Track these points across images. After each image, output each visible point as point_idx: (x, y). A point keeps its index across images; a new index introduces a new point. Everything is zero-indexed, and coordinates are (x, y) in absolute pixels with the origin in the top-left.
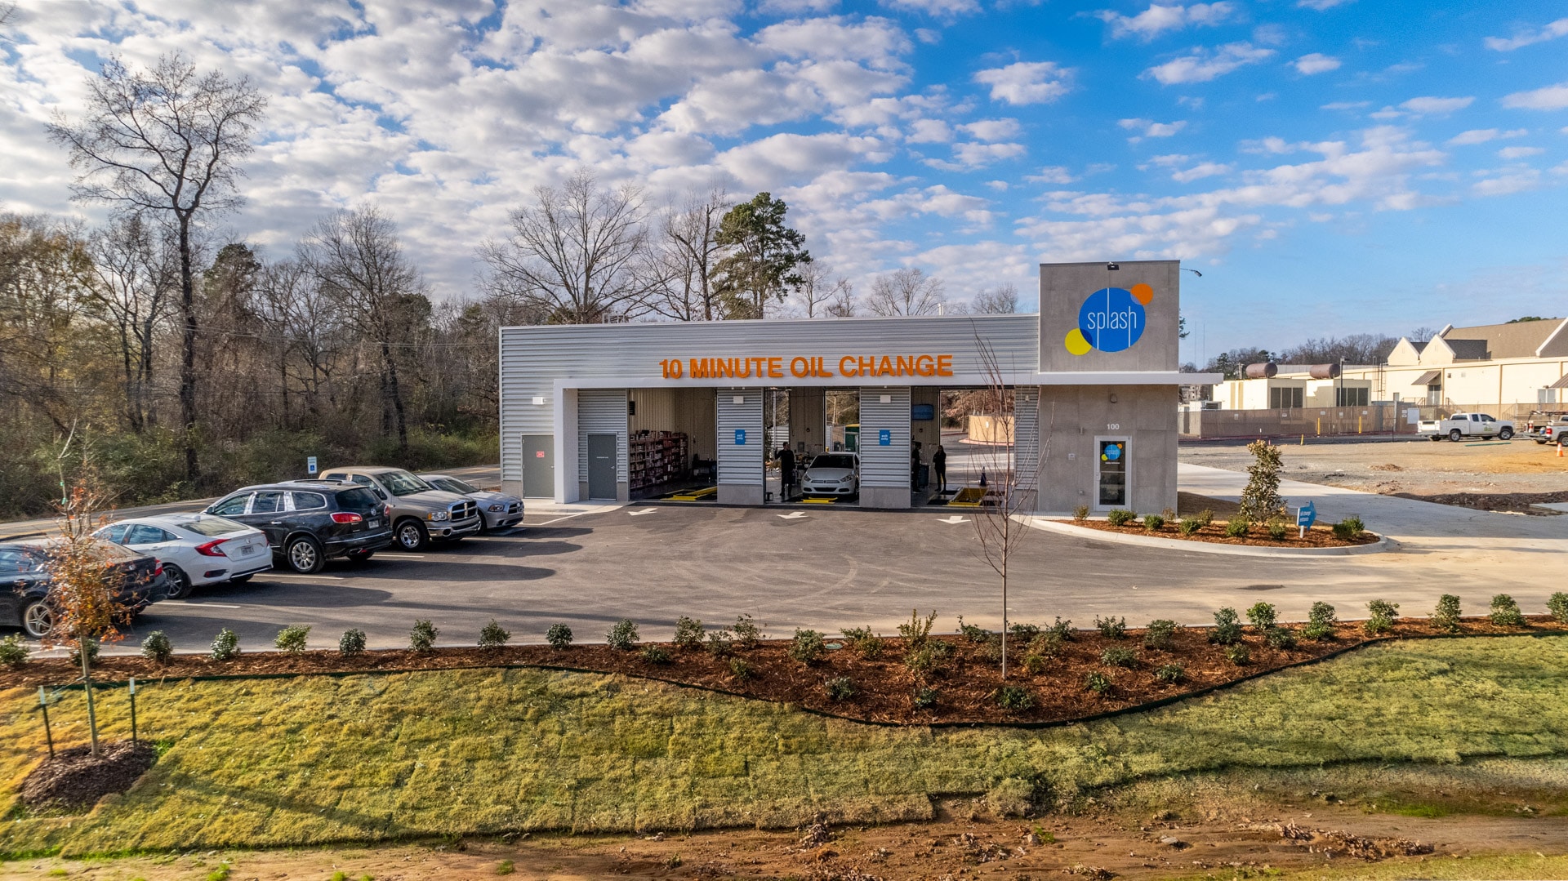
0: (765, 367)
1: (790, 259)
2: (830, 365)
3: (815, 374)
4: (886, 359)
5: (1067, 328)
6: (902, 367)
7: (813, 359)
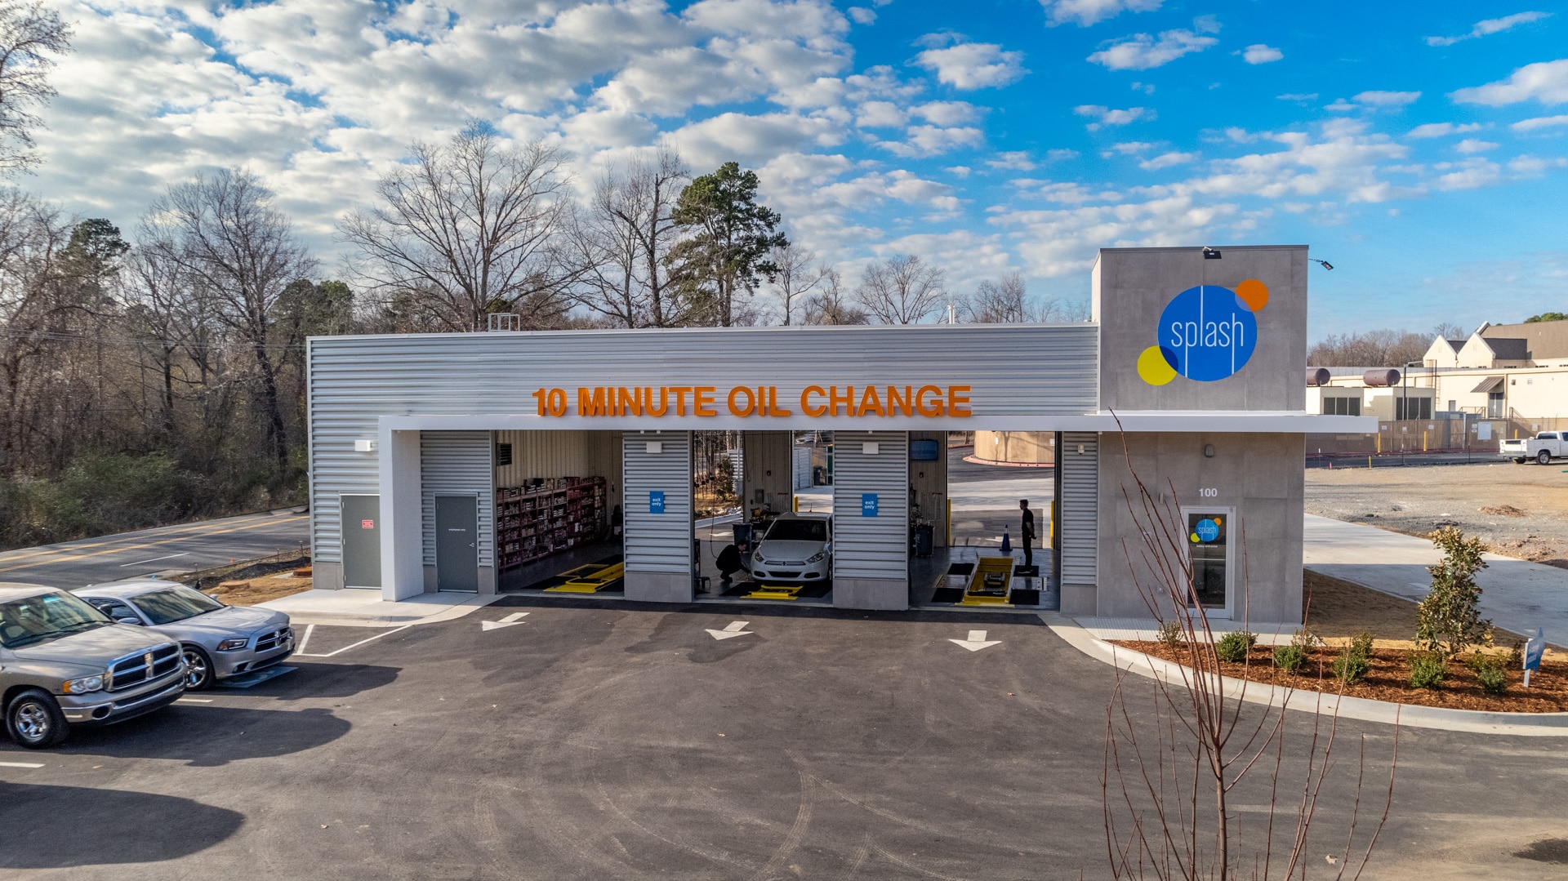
0: (689, 399)
1: (763, 243)
2: (788, 398)
3: (765, 412)
4: (870, 390)
5: (1140, 345)
6: (895, 402)
7: (761, 389)
